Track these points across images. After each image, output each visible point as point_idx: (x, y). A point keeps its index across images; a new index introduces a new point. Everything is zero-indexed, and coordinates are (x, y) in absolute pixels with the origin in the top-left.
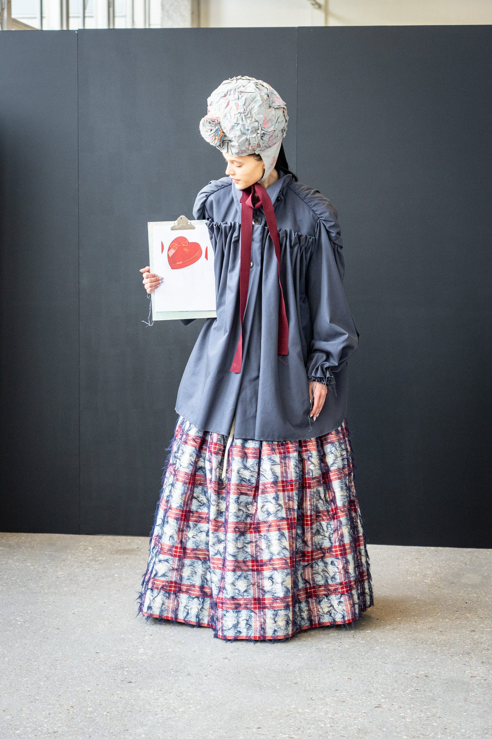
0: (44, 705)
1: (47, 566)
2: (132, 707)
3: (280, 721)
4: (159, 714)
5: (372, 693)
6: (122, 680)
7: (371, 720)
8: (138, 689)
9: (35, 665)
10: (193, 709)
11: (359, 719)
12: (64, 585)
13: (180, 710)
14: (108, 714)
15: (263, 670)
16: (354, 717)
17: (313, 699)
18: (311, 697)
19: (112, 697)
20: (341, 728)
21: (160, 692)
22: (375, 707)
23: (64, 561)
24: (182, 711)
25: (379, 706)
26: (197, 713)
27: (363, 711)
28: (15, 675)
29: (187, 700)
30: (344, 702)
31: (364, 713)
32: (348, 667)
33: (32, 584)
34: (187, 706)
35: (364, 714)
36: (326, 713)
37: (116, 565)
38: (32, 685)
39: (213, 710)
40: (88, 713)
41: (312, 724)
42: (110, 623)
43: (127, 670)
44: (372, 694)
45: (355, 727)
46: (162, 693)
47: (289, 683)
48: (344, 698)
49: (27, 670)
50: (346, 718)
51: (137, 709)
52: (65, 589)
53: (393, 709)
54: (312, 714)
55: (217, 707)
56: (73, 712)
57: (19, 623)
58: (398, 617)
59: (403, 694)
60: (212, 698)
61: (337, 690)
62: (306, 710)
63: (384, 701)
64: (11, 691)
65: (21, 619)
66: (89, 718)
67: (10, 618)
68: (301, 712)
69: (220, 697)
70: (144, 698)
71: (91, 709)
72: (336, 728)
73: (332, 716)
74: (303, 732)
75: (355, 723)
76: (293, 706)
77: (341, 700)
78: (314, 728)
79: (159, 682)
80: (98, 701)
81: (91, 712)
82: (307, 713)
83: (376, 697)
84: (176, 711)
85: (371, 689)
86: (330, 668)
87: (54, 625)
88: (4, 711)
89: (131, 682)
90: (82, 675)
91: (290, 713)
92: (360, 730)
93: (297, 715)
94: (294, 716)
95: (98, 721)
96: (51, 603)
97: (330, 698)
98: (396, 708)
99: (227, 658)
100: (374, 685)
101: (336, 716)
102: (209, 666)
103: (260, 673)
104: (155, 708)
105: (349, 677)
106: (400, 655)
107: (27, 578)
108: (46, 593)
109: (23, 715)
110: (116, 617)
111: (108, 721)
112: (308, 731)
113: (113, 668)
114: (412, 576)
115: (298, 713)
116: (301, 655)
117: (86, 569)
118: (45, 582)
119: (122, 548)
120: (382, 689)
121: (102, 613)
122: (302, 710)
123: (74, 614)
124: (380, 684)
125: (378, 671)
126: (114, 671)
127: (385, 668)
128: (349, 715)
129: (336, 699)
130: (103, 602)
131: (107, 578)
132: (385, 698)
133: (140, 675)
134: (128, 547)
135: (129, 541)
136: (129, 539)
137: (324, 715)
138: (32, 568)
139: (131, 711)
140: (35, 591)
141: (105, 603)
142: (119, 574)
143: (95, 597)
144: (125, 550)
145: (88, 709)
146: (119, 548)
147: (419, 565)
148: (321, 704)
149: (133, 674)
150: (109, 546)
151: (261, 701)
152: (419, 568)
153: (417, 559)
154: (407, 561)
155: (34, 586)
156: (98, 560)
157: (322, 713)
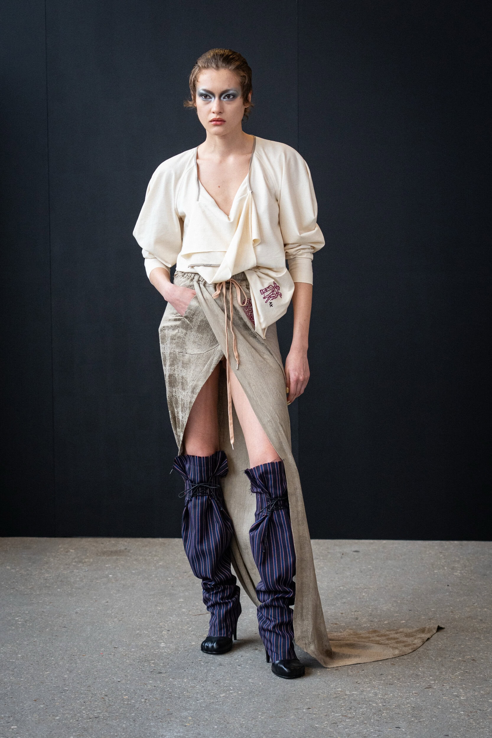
1: (29, 569)
3: (329, 702)
4: (200, 699)
5: (419, 676)
6: (151, 670)
7: (424, 699)
9: (52, 660)
10: (235, 694)
11: (412, 699)
12: (55, 587)
13: (222, 695)
14: (147, 701)
16: (405, 697)
18: (357, 681)
19: (145, 686)
20: (394, 706)
21: (195, 680)
22: (425, 688)
23: (47, 563)
24: (224, 696)
25: (429, 687)
26: (240, 697)
27: (414, 692)
28: (34, 669)
30: (392, 685)
31: (415, 693)
33: (18, 586)
34: (228, 692)
35: (415, 695)
36: (376, 694)
37: (107, 566)
38: (55, 678)
39: (257, 695)
40: (124, 701)
41: (363, 704)
42: (120, 621)
43: (153, 662)
44: (420, 677)
45: (409, 705)
46: (198, 681)
48: (391, 681)
49: (44, 666)
50: (397, 698)
52: (59, 590)
53: (444, 689)
56: (109, 701)
57: (20, 623)
58: (432, 608)
59: (453, 676)
60: (251, 684)
61: (382, 674)
62: (354, 692)
65: (21, 619)
67: (8, 619)
74: (356, 710)
76: (340, 689)
77: (388, 683)
78: (366, 707)
79: (191, 672)
80: (132, 690)
81: (128, 700)
83: (425, 679)
84: (217, 697)
88: (35, 701)
89: (161, 673)
90: (107, 668)
92: (414, 707)
94: (342, 697)
95: (137, 707)
96: (47, 604)
97: (376, 681)
98: (448, 688)
100: (420, 669)
101: (386, 696)
102: (239, 656)
104: (194, 694)
105: (392, 663)
106: (442, 642)
107: (12, 581)
109: (57, 704)
110: (124, 615)
111: (149, 707)
112: (361, 710)
113: (138, 661)
115: (346, 695)
117: (75, 571)
118: (33, 584)
119: (108, 549)
120: (429, 673)
121: (108, 612)
122: (350, 692)
123: (76, 613)
124: (426, 668)
125: (421, 656)
126: (139, 663)
127: (428, 653)
128: (400, 695)
129: (382, 682)
130: (104, 602)
131: (101, 579)
132: (435, 680)
133: (168, 667)
134: (115, 549)
135: (113, 542)
136: (113, 540)
137: (374, 696)
138: (13, 571)
139: (170, 698)
140: (26, 593)
141: (107, 602)
142: (113, 575)
143: (94, 597)
144: (112, 552)
145: (124, 697)
146: (105, 550)
147: (444, 559)
148: (369, 687)
149: (160, 665)
150: (93, 548)
151: (304, 686)
152: (446, 562)
153: (441, 553)
154: (430, 555)
155: (23, 588)
156: (85, 562)
157: (371, 695)
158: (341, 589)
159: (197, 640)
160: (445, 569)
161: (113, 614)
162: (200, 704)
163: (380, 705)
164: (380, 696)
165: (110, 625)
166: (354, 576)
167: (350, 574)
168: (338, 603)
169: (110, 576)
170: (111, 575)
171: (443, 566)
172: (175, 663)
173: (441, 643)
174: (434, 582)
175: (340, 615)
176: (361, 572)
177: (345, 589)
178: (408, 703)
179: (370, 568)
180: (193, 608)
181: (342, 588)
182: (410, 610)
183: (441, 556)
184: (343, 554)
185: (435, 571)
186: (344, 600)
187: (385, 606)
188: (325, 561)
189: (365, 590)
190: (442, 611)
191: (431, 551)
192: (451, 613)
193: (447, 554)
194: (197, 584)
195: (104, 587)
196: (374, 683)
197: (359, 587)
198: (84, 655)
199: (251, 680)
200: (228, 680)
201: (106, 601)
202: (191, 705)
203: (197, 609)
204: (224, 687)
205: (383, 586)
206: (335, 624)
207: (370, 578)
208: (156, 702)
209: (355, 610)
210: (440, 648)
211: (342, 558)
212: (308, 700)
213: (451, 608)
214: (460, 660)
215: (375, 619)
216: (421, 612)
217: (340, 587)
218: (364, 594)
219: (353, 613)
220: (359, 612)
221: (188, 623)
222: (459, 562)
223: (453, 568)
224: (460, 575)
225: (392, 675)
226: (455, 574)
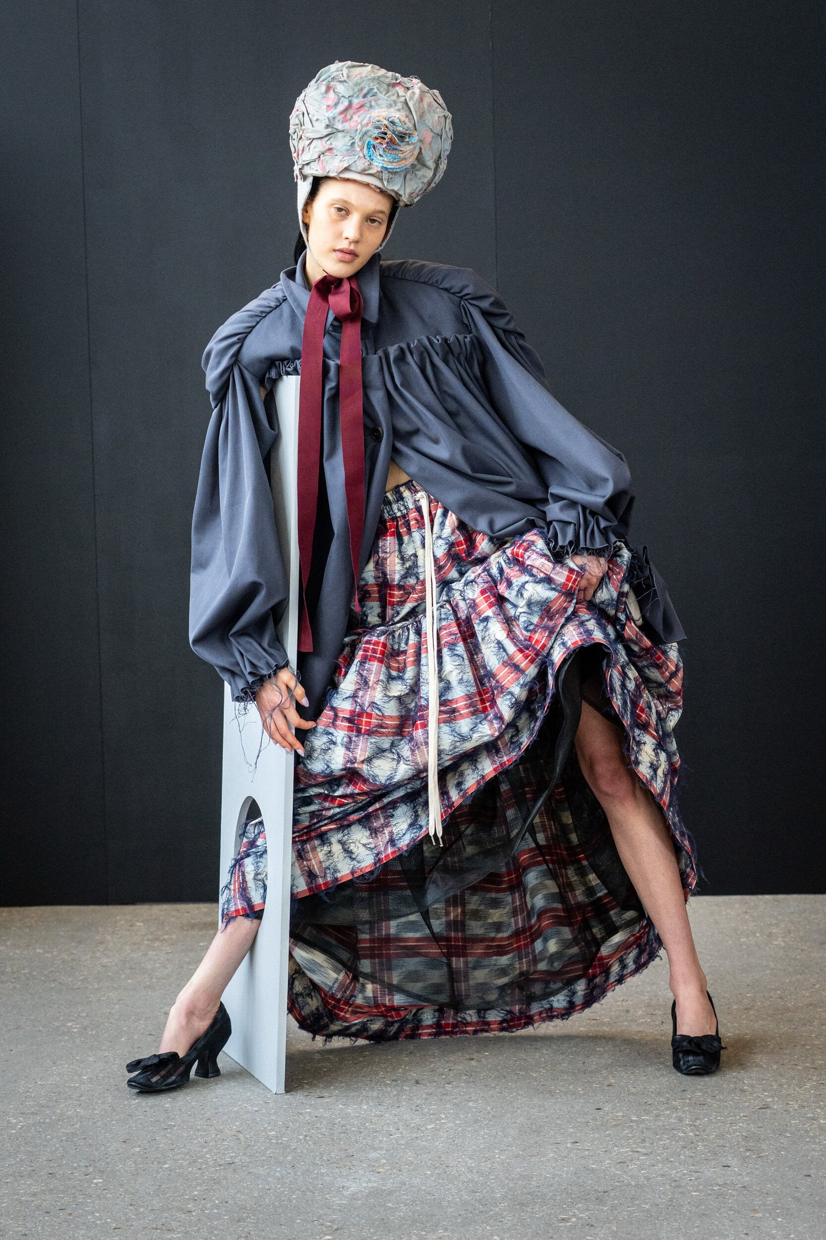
1: (74, 952)
5: (746, 1091)
7: (760, 1124)
10: (450, 1125)
12: (123, 977)
13: (429, 1127)
14: (308, 1138)
16: (729, 1122)
20: (714, 1136)
22: (760, 1109)
23: (101, 943)
24: (433, 1128)
25: (765, 1106)
27: (742, 1114)
29: (433, 1114)
30: (704, 1106)
31: (745, 1116)
34: (438, 1122)
35: (744, 1118)
36: (681, 1120)
37: (202, 944)
40: (272, 1138)
41: (663, 1133)
44: (748, 1093)
45: (738, 1134)
46: (386, 1107)
47: (597, 1085)
48: (702, 1099)
50: (716, 1124)
51: (353, 1128)
52: (129, 981)
53: (791, 1109)
54: (656, 1122)
55: (491, 1123)
56: (246, 1139)
57: (75, 1030)
58: (747, 994)
59: (801, 1091)
60: (474, 1109)
61: (684, 1091)
62: (645, 1118)
63: (771, 1100)
64: (120, 1117)
66: (277, 1143)
68: (636, 1120)
69: (489, 1109)
70: (357, 1114)
71: (273, 1132)
74: (653, 1143)
76: (621, 1114)
77: (698, 1103)
78: (668, 1139)
82: (647, 1120)
84: (422, 1129)
92: (746, 1137)
95: (294, 1147)
96: (115, 1002)
98: (796, 1108)
100: (746, 1081)
101: (698, 1122)
104: (383, 1126)
107: (50, 970)
109: (161, 1146)
111: (312, 1147)
112: (661, 1143)
115: (632, 1121)
117: (150, 953)
118: (85, 973)
120: (761, 1086)
122: (637, 1117)
124: (756, 1080)
128: (720, 1120)
129: (688, 1101)
132: (772, 1097)
133: (332, 1088)
135: (205, 910)
136: (204, 907)
137: (678, 1123)
138: (49, 955)
139: (344, 1133)
140: (76, 987)
145: (270, 1134)
146: (193, 921)
147: (754, 921)
148: (667, 1109)
149: (319, 1086)
150: (173, 919)
152: (756, 926)
153: (746, 912)
154: (729, 916)
155: (70, 979)
156: (164, 940)
157: (673, 1121)
160: (757, 937)
162: (396, 1140)
163: (691, 1134)
164: (687, 1122)
171: (754, 933)
174: (743, 955)
178: (736, 1131)
183: (747, 917)
185: (742, 940)
190: (764, 996)
191: (728, 911)
192: (779, 1000)
193: (755, 914)
196: (674, 1103)
199: (473, 1104)
200: (434, 1105)
202: (381, 1141)
204: (431, 1115)
208: (324, 1139)
209: (622, 999)
212: (572, 1130)
213: (779, 992)
214: (808, 1067)
215: (657, 1011)
219: (619, 1003)
222: (777, 925)
223: (770, 935)
224: (783, 944)
225: (700, 1090)
226: (775, 943)
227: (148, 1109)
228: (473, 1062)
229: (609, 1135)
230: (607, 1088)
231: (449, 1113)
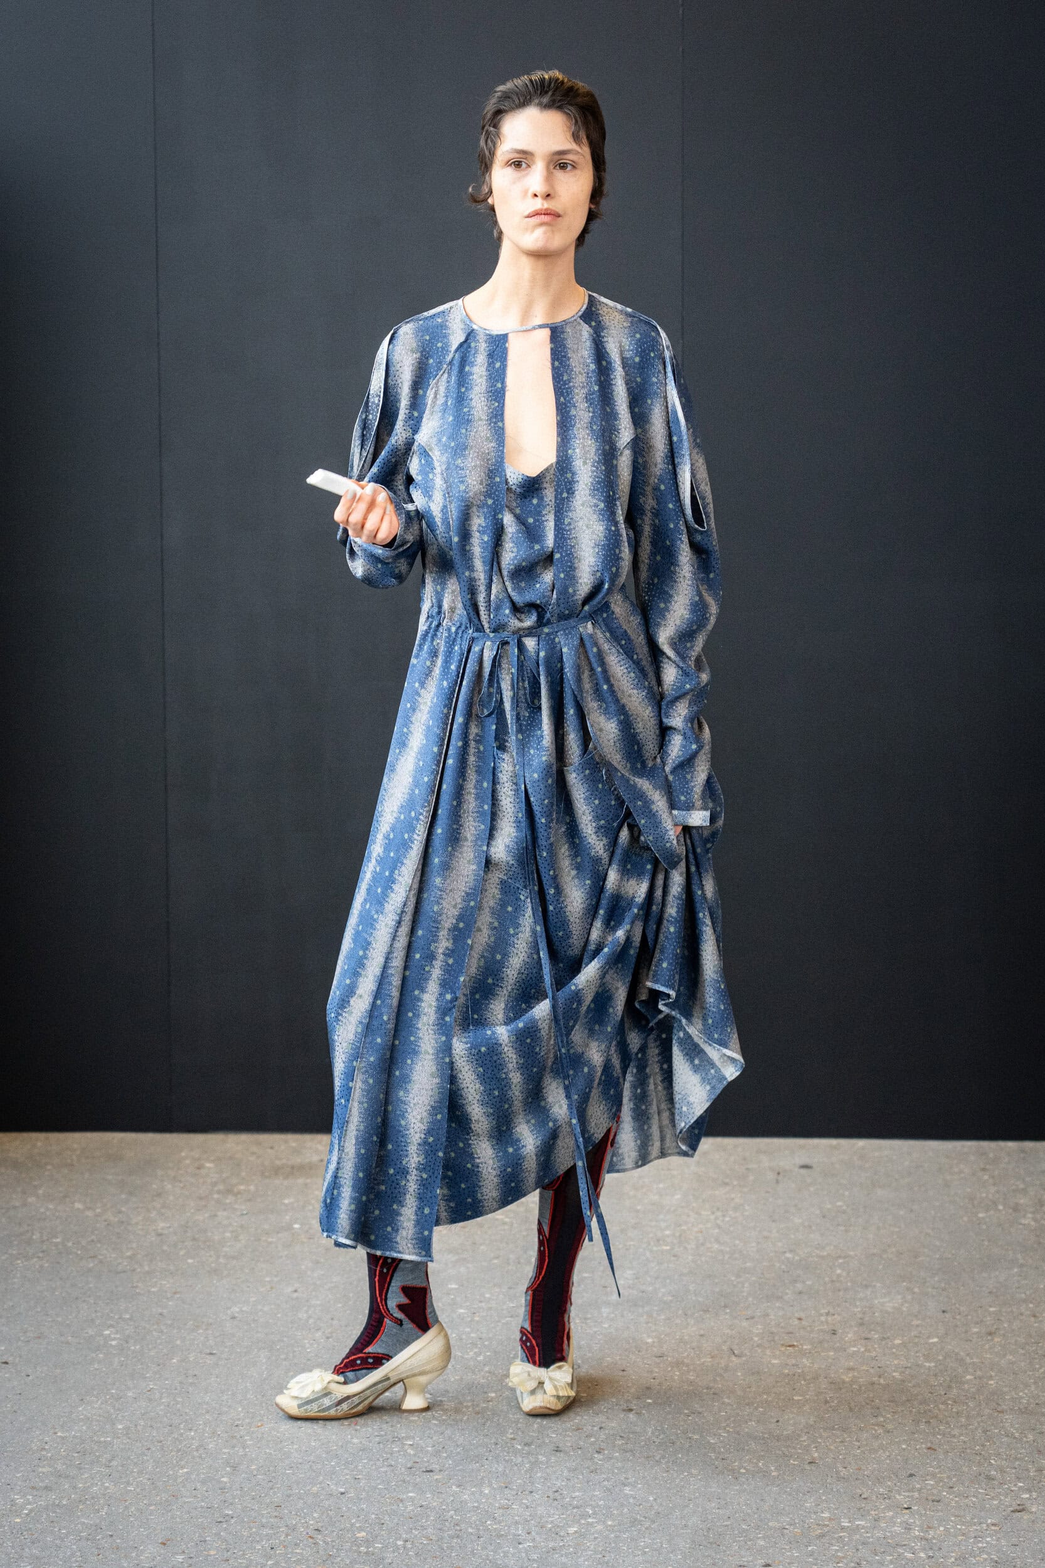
0: (251, 1528)
1: (123, 1209)
2: (458, 1528)
3: (810, 1548)
4: (525, 1540)
5: (993, 1479)
6: (409, 1466)
7: (1014, 1540)
8: (454, 1487)
9: (193, 1438)
10: (600, 1527)
11: (988, 1539)
12: (182, 1253)
13: (572, 1530)
14: (409, 1545)
15: (726, 1435)
16: (972, 1534)
17: (863, 1496)
18: (859, 1491)
19: (401, 1505)
20: (953, 1559)
21: (507, 1491)
22: (1012, 1511)
23: (159, 1195)
24: (576, 1532)
25: (1021, 1507)
26: (612, 1535)
27: (989, 1521)
28: (154, 1461)
29: (577, 1507)
30: (938, 1501)
31: (993, 1525)
32: (917, 1422)
33: (105, 1252)
34: (583, 1522)
35: (993, 1528)
36: (908, 1528)
37: (286, 1201)
38: (203, 1482)
39: (647, 1529)
40: (360, 1544)
41: (884, 1552)
42: (328, 1338)
43: (411, 1443)
44: (996, 1482)
45: (985, 1556)
46: (515, 1493)
47: (796, 1463)
48: (935, 1492)
49: (178, 1451)
50: (955, 1536)
51: (470, 1530)
52: (190, 1261)
54: (875, 1532)
55: (654, 1522)
56: (326, 1543)
57: (114, 1343)
58: (991, 1306)
60: (631, 1500)
61: (911, 1475)
62: (860, 1523)
63: (1028, 1496)
64: (161, 1499)
65: (117, 1333)
66: (367, 1553)
67: (87, 1333)
68: (848, 1527)
69: (651, 1499)
70: (476, 1505)
71: (363, 1534)
72: (942, 1560)
73: (922, 1534)
75: (979, 1548)
76: (826, 1515)
77: (930, 1498)
79: (496, 1469)
80: (373, 1516)
81: (367, 1542)
82: (863, 1527)
83: (1008, 1489)
84: (562, 1534)
85: (990, 1471)
86: (877, 1425)
87: (198, 1345)
88: (164, 1544)
89: (431, 1471)
90: (312, 1458)
91: (826, 1529)
93: (842, 1534)
94: (836, 1536)
95: (390, 1561)
96: (169, 1295)
97: (903, 1494)
99: (631, 1410)
100: (992, 1461)
101: (931, 1532)
102: (595, 1428)
103: (721, 1442)
104: (509, 1527)
105: (929, 1445)
106: (1026, 1391)
107: (89, 1239)
108: (148, 1273)
109: (212, 1553)
110: (335, 1322)
111: (414, 1561)
113: (377, 1439)
114: (987, 1211)
115: (843, 1528)
116: (800, 1398)
117: (219, 1213)
118: (134, 1245)
119: (284, 1161)
120: (1014, 1471)
121: (300, 1315)
122: (850, 1522)
123: (233, 1318)
124: (1006, 1460)
125: (988, 1429)
126: (381, 1446)
127: (1002, 1422)
128: (960, 1530)
129: (916, 1495)
130: (290, 1289)
131: (278, 1233)
132: (1029, 1491)
133: (445, 1455)
134: (297, 1160)
135: (294, 1145)
136: (292, 1140)
137: (904, 1533)
138: (89, 1213)
139: (458, 1537)
140: (120, 1268)
141: (296, 1291)
142: (302, 1224)
143: (268, 1279)
144: (293, 1167)
145: (358, 1535)
146: (278, 1163)
147: (994, 1184)
148: (889, 1508)
149: (427, 1451)
150: (252, 1158)
151: (747, 1505)
152: (998, 1192)
153: (984, 1170)
154: (962, 1175)
155: (113, 1256)
156: (239, 1193)
157: (897, 1529)
158: (788, 1259)
159: (500, 1388)
160: (999, 1210)
161: (311, 1321)
162: (527, 1552)
163: (922, 1555)
164: (917, 1533)
165: (308, 1348)
166: (810, 1227)
167: (800, 1221)
168: (787, 1294)
169: (296, 1226)
170: (295, 1223)
171: (995, 1203)
172: (458, 1446)
173: (1025, 1394)
174: (983, 1240)
175: (796, 1322)
176: (824, 1217)
177: (797, 1258)
178: (982, 1550)
179: (841, 1206)
180: (480, 1305)
181: (788, 1255)
182: (944, 1312)
184: (779, 1174)
186: (799, 1286)
187: (889, 1302)
188: (745, 1190)
189: (840, 1261)
190: (1012, 1312)
192: (1033, 1319)
194: (482, 1247)
195: (286, 1253)
196: (898, 1497)
197: (825, 1254)
198: (259, 1424)
199: (630, 1490)
201: (293, 1289)
202: (506, 1554)
203: (490, 1309)
204: (574, 1508)
205: (875, 1251)
206: (790, 1346)
207: (846, 1231)
208: (429, 1548)
209: (826, 1311)
210: (1026, 1408)
211: (777, 1182)
212: (762, 1543)
213: (1031, 1305)
215: (873, 1333)
216: (967, 1316)
217: (785, 1252)
218: (839, 1271)
219: (823, 1318)
220: (836, 1316)
221: (474, 1344)
222: (1024, 1191)
223: (1016, 1208)
224: (1033, 1223)
225: (933, 1476)
226: (1023, 1221)
227: (199, 1486)
228: (631, 1416)
229: (812, 1554)
230: (807, 1467)
231: (598, 1506)
